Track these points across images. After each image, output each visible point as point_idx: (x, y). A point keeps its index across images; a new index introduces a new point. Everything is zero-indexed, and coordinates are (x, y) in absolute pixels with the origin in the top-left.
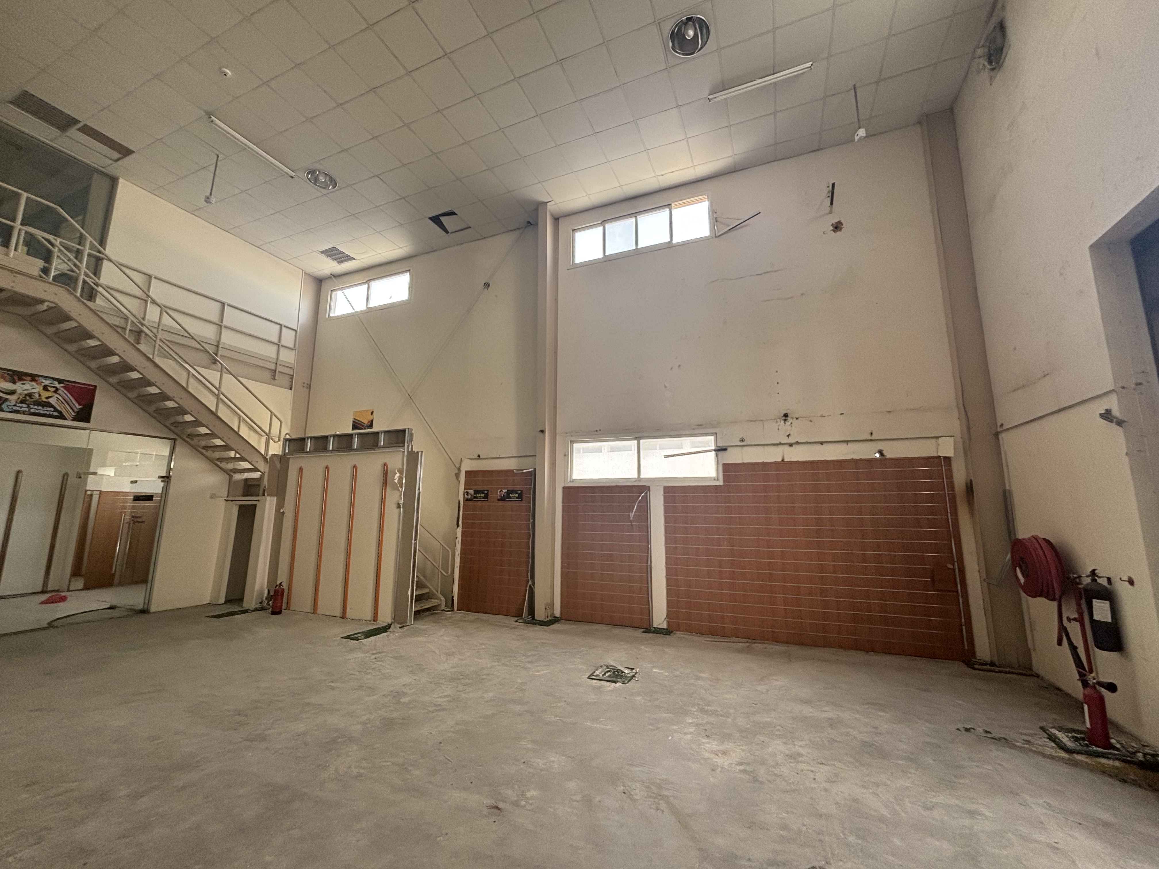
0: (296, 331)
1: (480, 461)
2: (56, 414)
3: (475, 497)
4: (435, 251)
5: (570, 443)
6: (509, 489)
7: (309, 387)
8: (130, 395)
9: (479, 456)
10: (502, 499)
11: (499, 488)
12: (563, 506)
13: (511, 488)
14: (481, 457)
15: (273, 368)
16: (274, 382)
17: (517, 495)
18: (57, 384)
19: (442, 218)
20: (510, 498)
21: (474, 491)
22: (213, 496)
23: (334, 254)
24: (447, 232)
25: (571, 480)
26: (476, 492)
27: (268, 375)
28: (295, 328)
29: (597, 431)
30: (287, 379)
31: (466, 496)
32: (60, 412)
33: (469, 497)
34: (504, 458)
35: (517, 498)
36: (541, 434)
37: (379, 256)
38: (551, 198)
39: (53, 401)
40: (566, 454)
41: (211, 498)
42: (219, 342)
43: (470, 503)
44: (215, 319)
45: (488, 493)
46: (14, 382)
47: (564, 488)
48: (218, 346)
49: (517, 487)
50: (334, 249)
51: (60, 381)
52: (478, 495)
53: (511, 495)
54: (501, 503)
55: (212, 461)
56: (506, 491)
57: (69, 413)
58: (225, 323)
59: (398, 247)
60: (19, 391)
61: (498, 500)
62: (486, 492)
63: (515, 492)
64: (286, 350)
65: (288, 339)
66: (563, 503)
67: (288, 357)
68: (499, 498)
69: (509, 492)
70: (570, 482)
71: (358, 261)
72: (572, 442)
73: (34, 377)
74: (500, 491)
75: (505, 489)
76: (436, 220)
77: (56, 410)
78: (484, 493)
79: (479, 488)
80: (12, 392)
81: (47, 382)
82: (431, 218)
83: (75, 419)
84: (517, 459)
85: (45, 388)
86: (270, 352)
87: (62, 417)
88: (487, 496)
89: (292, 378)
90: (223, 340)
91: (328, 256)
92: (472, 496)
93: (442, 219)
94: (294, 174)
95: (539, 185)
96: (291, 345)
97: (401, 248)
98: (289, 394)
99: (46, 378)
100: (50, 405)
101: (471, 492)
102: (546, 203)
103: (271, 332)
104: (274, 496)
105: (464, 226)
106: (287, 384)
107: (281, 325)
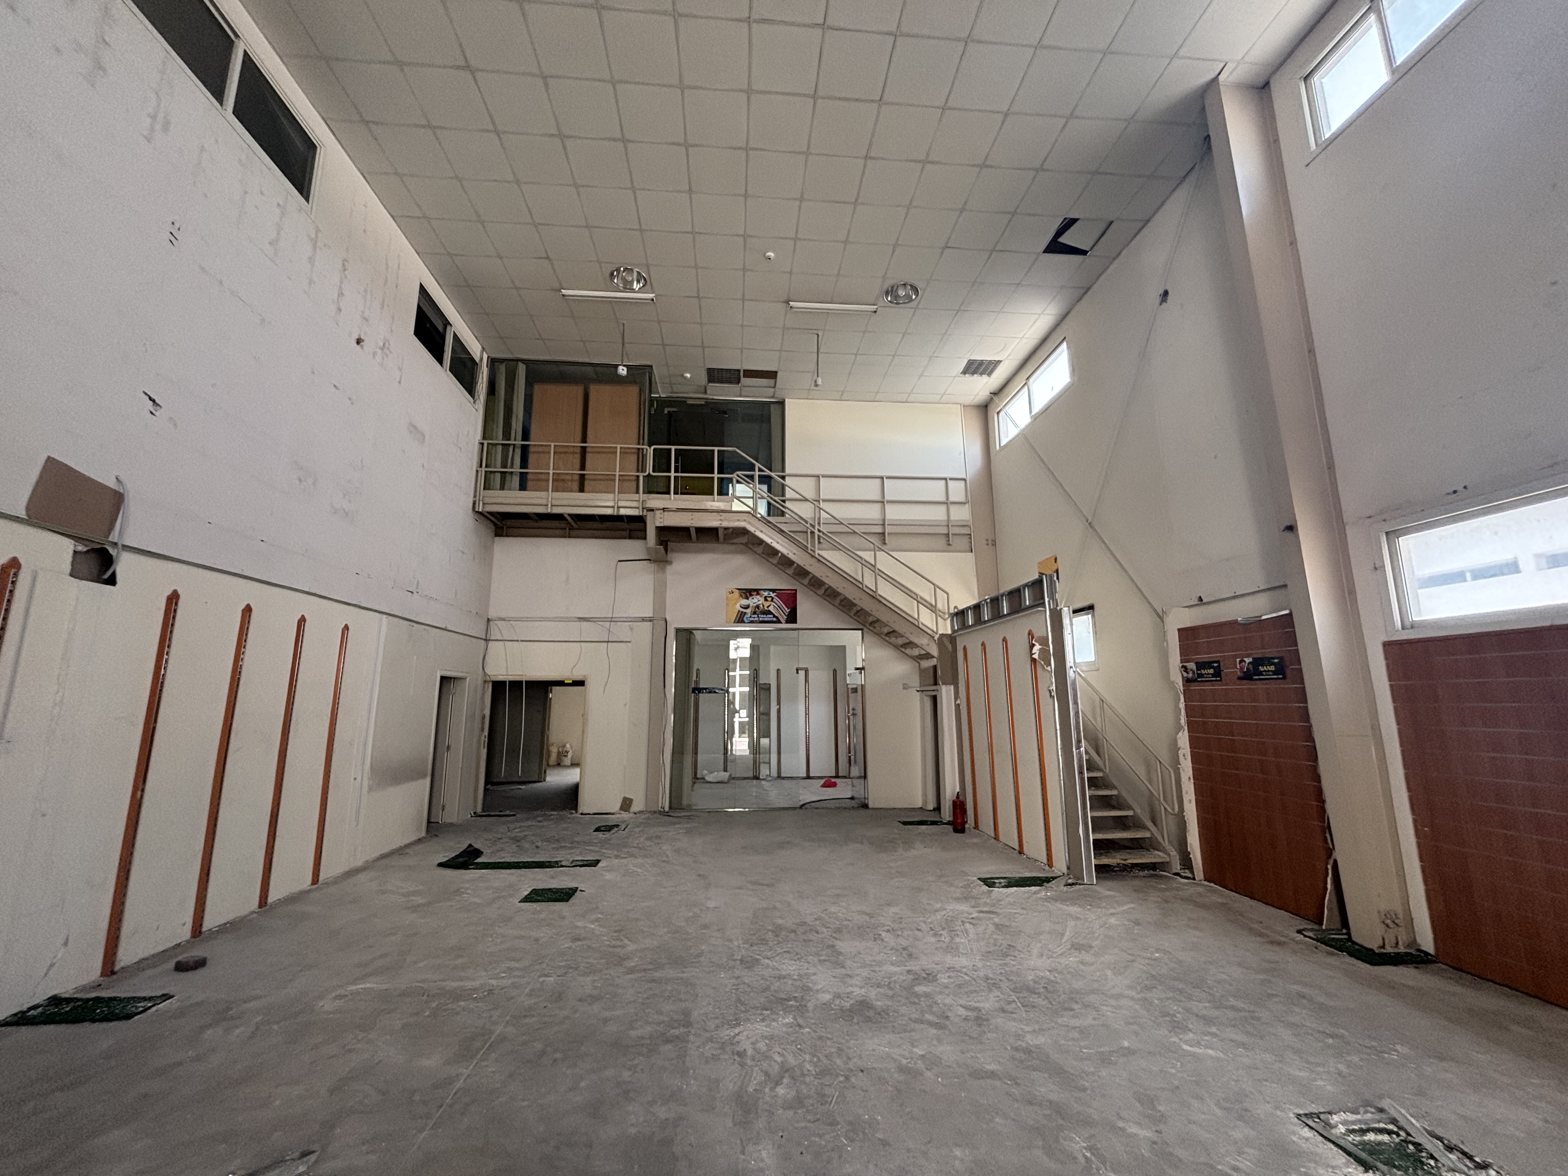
0: (964, 480)
1: (1203, 608)
2: (775, 619)
3: (1200, 676)
4: (1088, 289)
5: (1384, 538)
6: (1255, 656)
7: (994, 544)
8: (818, 592)
9: (1200, 599)
10: (1247, 676)
11: (1236, 657)
12: (1391, 686)
13: (1258, 653)
14: (1205, 600)
15: (946, 532)
16: (950, 548)
17: (1272, 668)
18: (772, 595)
19: (1062, 240)
20: (1261, 673)
21: (1197, 663)
22: (905, 687)
23: (975, 368)
24: (1084, 253)
25: (1407, 624)
26: (1200, 665)
27: (942, 542)
28: (964, 476)
29: (1455, 492)
30: (965, 540)
31: (1185, 674)
32: (777, 618)
33: (1190, 675)
34: (1243, 595)
35: (1274, 673)
36: (1288, 534)
37: (1024, 340)
38: (1222, 62)
39: (771, 609)
40: (1378, 564)
41: (904, 688)
42: (884, 520)
43: (1195, 687)
44: (877, 497)
45: (1219, 666)
46: (747, 598)
47: (1387, 645)
48: (884, 525)
49: (1269, 652)
50: (971, 363)
51: (773, 591)
52: (1203, 672)
53: (1261, 669)
54: (1246, 685)
55: (896, 647)
56: (1251, 660)
57: (783, 618)
58: (887, 498)
59: (1037, 316)
60: (751, 605)
61: (1240, 678)
62: (1215, 665)
63: (1268, 661)
64: (957, 506)
65: (957, 491)
66: (1390, 679)
67: (962, 514)
68: (1239, 674)
69: (1257, 662)
70: (1403, 628)
71: (1007, 362)
72: (1392, 535)
73: (757, 591)
74: (1241, 662)
75: (1248, 656)
76: (1055, 247)
77: (774, 616)
78: (1213, 667)
79: (1204, 657)
80: (747, 607)
81: (766, 594)
82: (1046, 251)
83: (787, 622)
84: (1268, 593)
85: (766, 600)
86: (938, 514)
87: (779, 622)
88: (1218, 673)
89: (970, 538)
90: (888, 517)
91: (973, 373)
92: (1194, 673)
93: (1064, 239)
94: (875, 307)
95: (1177, 62)
96: (962, 499)
97: (1042, 313)
98: (971, 556)
99: (765, 590)
100: (770, 613)
101: (1192, 666)
102: (1215, 79)
103: (935, 491)
104: (950, 684)
105: (1103, 226)
106: (967, 547)
107: (945, 479)
